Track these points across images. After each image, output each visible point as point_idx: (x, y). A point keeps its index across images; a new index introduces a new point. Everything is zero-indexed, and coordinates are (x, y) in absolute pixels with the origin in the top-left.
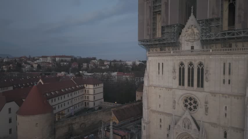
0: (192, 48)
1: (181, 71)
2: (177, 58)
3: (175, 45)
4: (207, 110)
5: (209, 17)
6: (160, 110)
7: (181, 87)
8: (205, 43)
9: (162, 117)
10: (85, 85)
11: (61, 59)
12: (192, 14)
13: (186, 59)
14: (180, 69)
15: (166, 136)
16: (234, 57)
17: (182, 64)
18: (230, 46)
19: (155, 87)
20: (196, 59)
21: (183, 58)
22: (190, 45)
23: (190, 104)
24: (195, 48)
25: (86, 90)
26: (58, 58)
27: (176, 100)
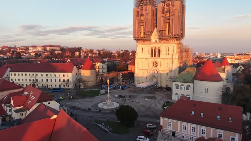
0: (156, 41)
1: (152, 51)
2: (150, 45)
3: (149, 40)
4: (161, 65)
5: (161, 29)
6: (143, 68)
7: (152, 57)
8: (160, 39)
9: (144, 71)
10: (96, 63)
11: (51, 48)
12: (156, 27)
13: (154, 46)
14: (151, 50)
15: (145, 79)
16: (170, 45)
17: (152, 48)
18: (169, 41)
19: (141, 59)
20: (157, 46)
21: (152, 45)
22: (155, 40)
23: (155, 64)
24: (157, 41)
25: (97, 66)
26: (49, 48)
27: (150, 63)
